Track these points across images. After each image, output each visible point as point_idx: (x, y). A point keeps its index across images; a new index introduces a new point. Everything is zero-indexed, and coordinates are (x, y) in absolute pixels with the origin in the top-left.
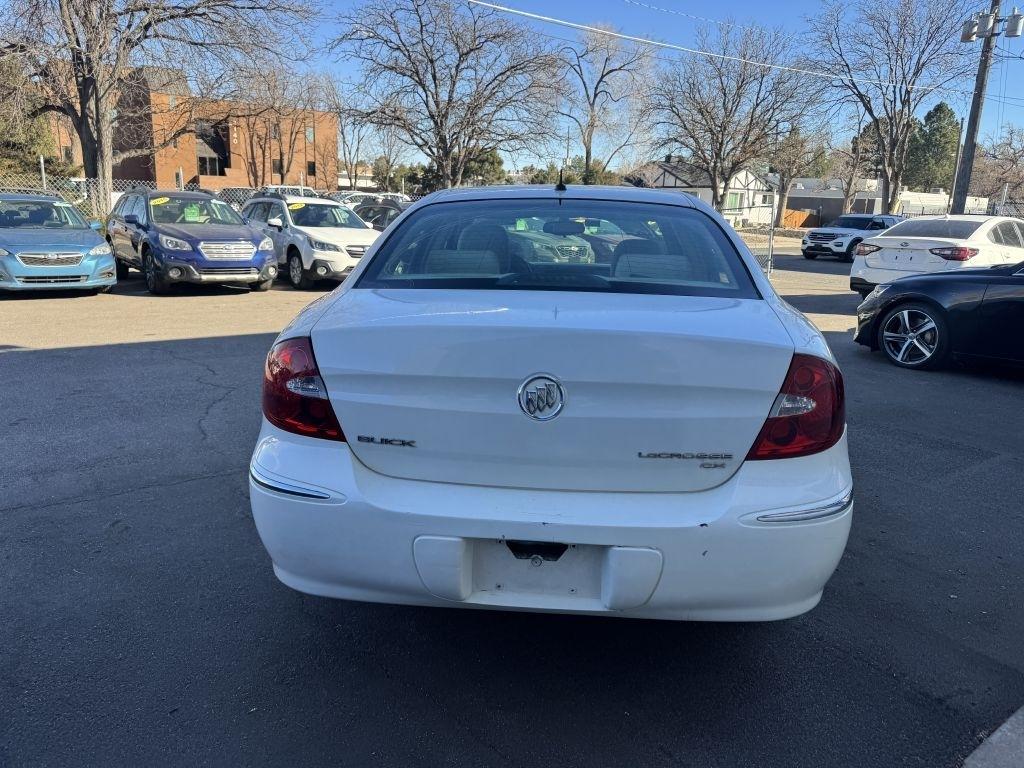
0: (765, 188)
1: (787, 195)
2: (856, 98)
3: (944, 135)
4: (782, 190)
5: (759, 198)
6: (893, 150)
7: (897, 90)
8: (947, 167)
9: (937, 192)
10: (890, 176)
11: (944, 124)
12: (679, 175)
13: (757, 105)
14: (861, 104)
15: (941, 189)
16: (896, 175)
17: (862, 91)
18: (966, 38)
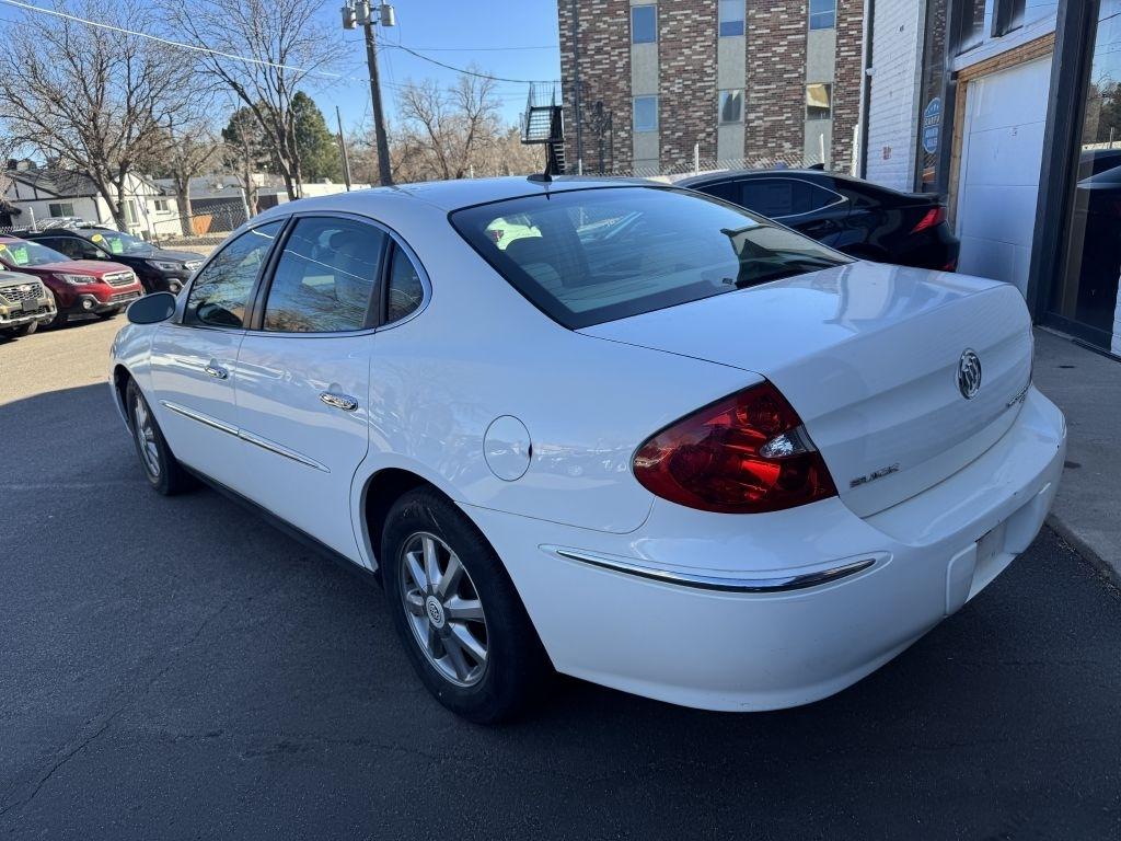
0: (156, 193)
1: (188, 197)
2: (226, 85)
3: (312, 125)
4: (181, 193)
5: (151, 205)
6: (282, 141)
7: (268, 77)
8: (324, 157)
9: (323, 182)
10: (288, 168)
11: (308, 112)
12: (38, 184)
13: (132, 93)
14: (235, 93)
15: (327, 180)
16: (294, 167)
17: (231, 77)
18: (348, 24)
